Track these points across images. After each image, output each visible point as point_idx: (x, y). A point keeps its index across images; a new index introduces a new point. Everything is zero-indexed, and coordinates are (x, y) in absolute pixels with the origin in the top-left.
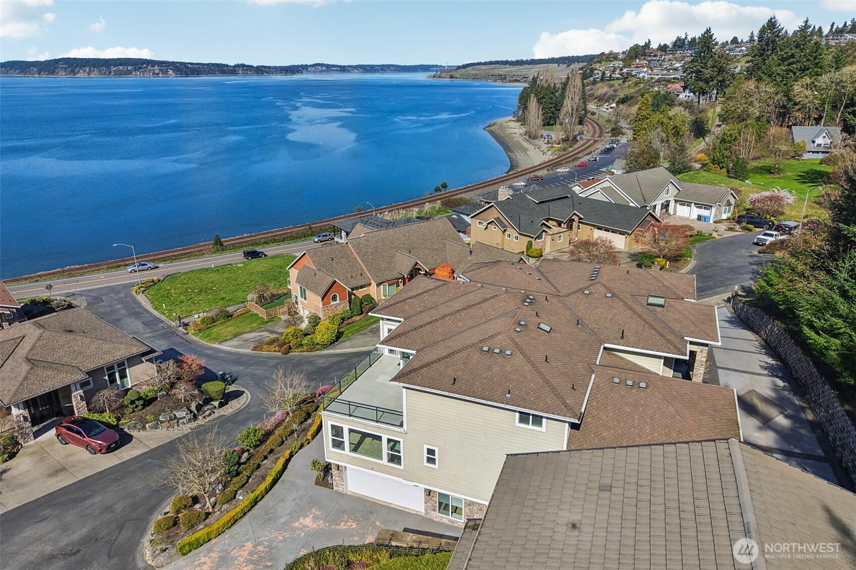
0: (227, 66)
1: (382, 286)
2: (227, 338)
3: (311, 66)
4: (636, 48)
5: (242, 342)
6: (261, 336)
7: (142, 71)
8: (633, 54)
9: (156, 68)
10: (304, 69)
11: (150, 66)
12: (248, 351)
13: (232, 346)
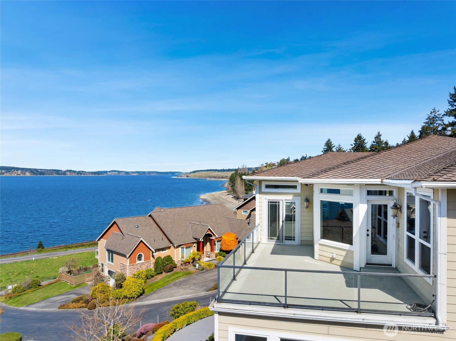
0: (61, 171)
1: (180, 248)
2: (36, 302)
3: (109, 172)
4: (283, 160)
5: (48, 304)
6: (68, 298)
7: (10, 173)
8: (282, 163)
9: (20, 171)
10: (105, 173)
11: (16, 170)
12: (55, 309)
13: (39, 307)
